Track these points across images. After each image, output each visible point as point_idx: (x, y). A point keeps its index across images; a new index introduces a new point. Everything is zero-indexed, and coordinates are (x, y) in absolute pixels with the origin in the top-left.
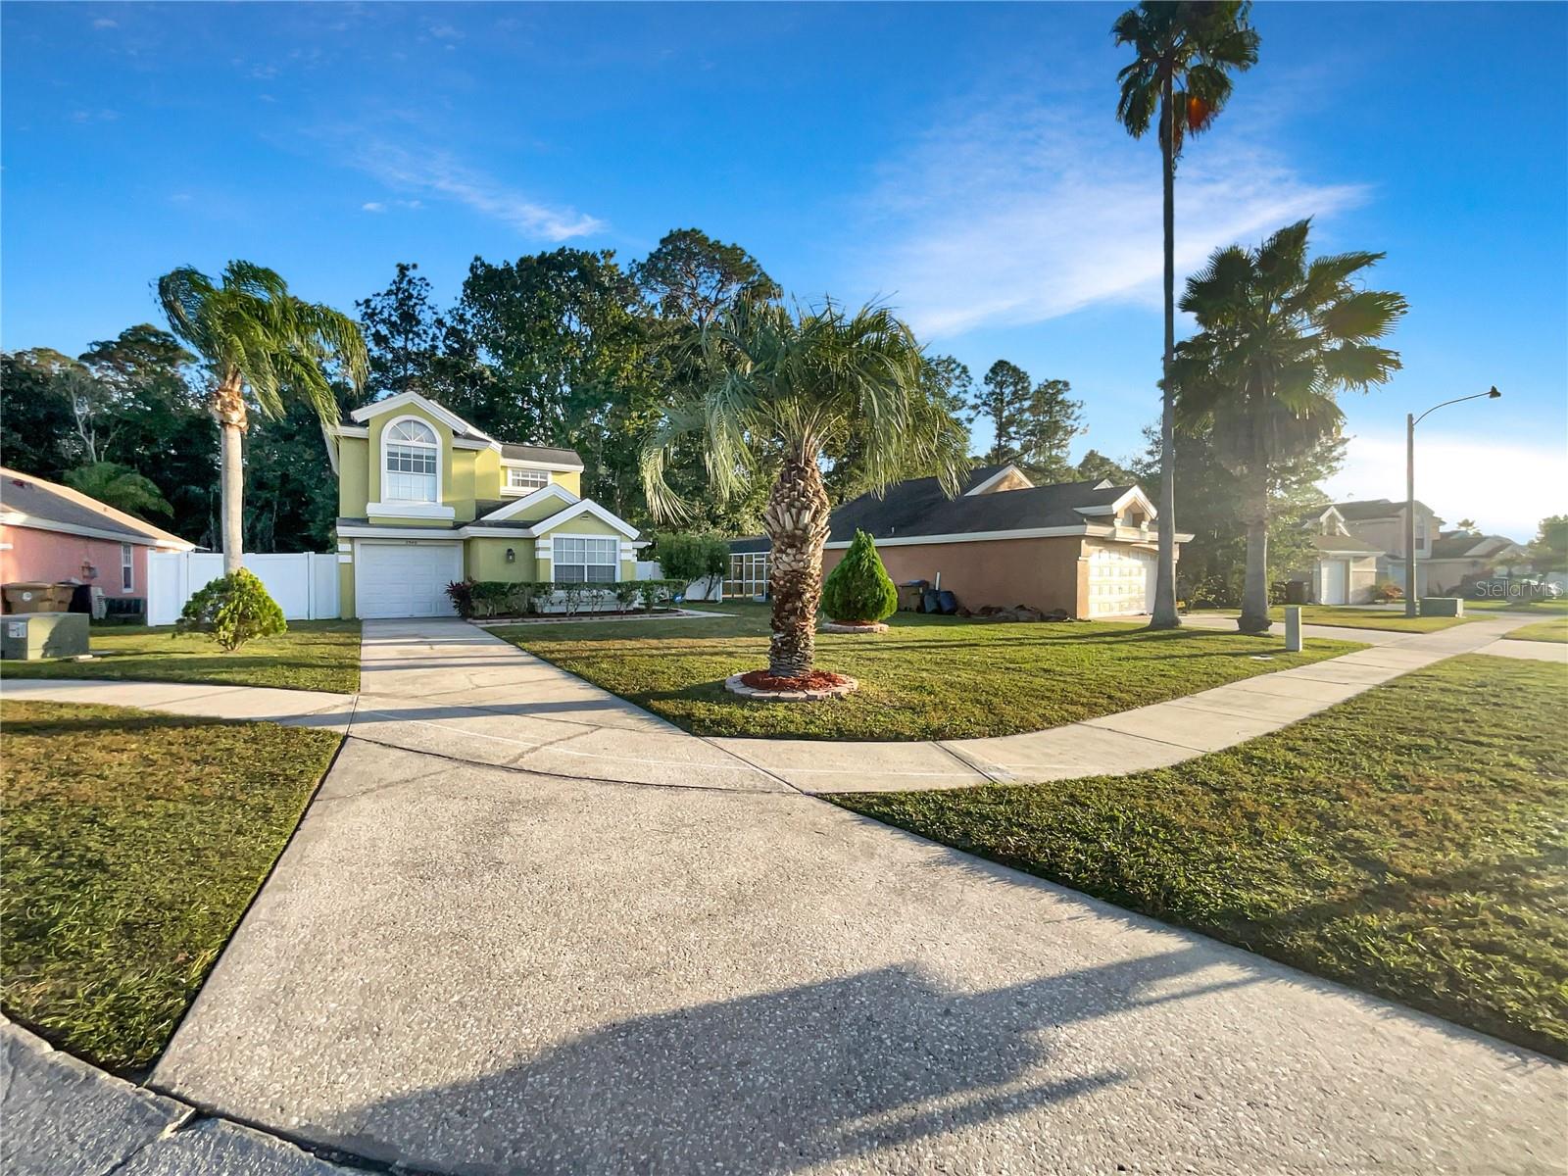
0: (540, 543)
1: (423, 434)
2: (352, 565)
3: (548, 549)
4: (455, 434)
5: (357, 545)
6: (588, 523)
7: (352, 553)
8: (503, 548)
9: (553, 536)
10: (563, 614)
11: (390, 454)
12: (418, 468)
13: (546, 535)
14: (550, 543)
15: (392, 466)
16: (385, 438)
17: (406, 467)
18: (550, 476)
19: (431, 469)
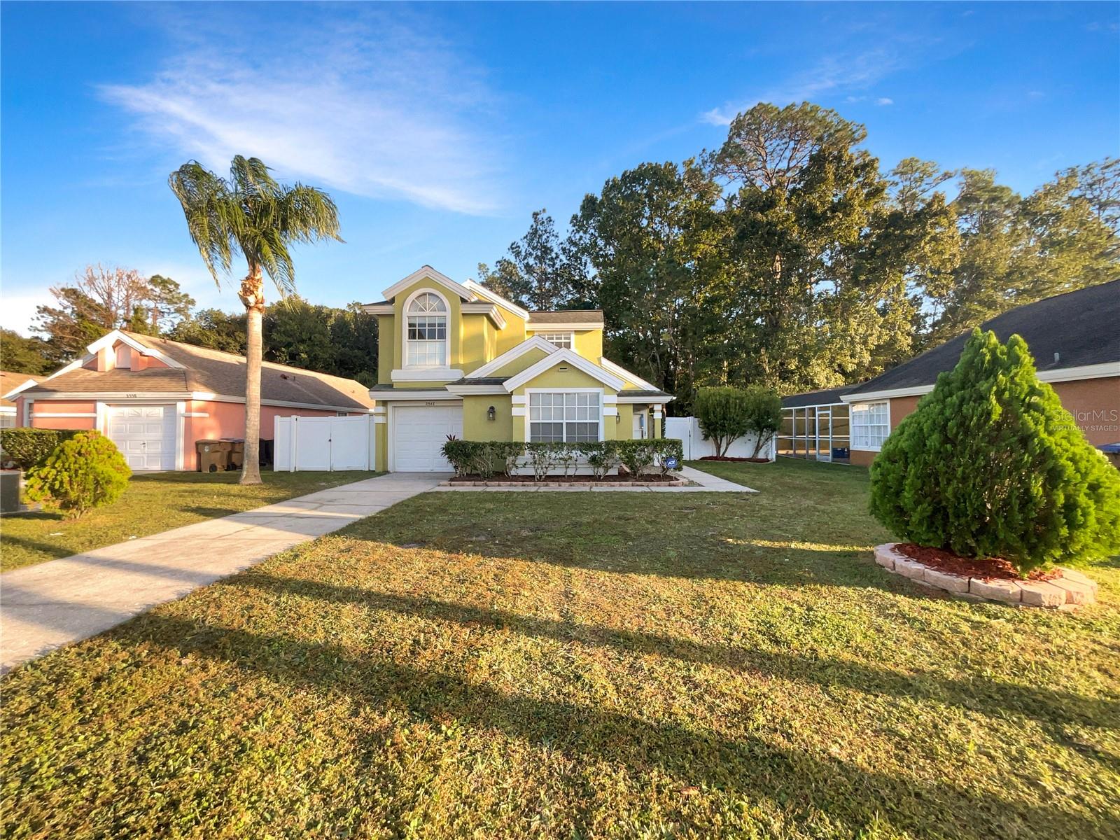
0: (515, 399)
1: (435, 304)
2: (385, 425)
3: (522, 405)
4: (463, 301)
5: (390, 406)
6: (567, 376)
7: (385, 415)
8: (487, 404)
9: (528, 391)
10: (531, 478)
11: (410, 325)
12: (432, 336)
13: (520, 390)
14: (525, 399)
15: (412, 335)
16: (406, 311)
17: (421, 336)
18: (573, 336)
19: (442, 335)
